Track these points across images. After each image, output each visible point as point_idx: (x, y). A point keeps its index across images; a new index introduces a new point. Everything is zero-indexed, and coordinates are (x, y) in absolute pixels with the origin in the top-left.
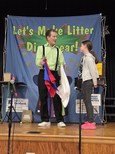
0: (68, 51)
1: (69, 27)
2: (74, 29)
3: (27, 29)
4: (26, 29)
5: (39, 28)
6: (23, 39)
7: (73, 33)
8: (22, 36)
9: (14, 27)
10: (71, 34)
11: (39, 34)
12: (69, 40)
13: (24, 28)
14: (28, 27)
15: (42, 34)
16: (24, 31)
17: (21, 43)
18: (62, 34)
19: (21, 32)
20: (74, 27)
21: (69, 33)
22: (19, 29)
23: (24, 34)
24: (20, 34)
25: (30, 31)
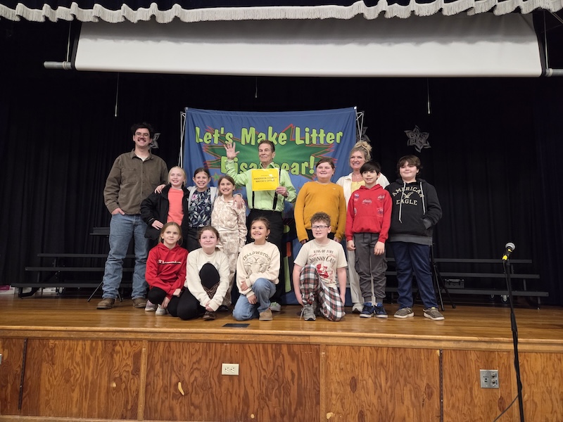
0: (297, 173)
1: (298, 130)
2: (307, 135)
3: (222, 132)
4: (219, 133)
5: (244, 131)
6: (213, 150)
7: (305, 140)
8: (211, 145)
9: (198, 129)
10: (303, 142)
11: (243, 143)
12: (298, 153)
13: (217, 131)
14: (222, 129)
15: (248, 142)
16: (216, 136)
17: (210, 158)
18: (285, 142)
19: (210, 137)
20: (307, 130)
21: (299, 142)
22: (207, 134)
23: (216, 141)
24: (208, 142)
25: (227, 137)
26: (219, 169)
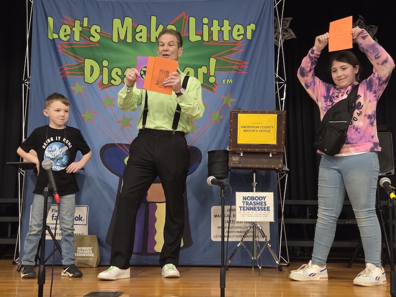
4: (82, 25)
9: (50, 20)
11: (115, 39)
12: (192, 54)
17: (69, 61)
23: (77, 38)
25: (93, 32)
26: (81, 77)
